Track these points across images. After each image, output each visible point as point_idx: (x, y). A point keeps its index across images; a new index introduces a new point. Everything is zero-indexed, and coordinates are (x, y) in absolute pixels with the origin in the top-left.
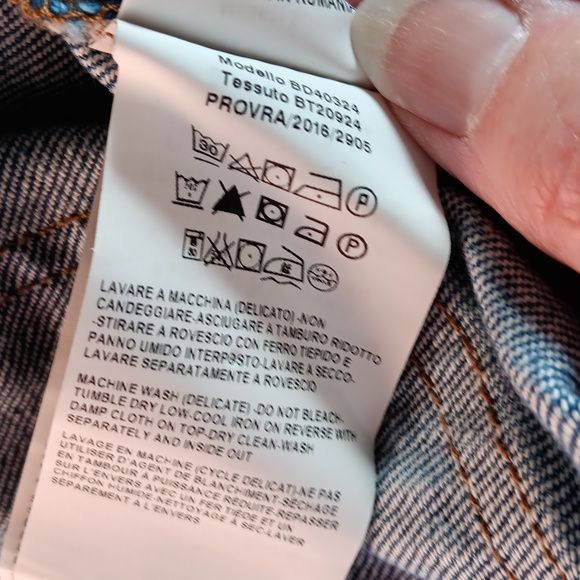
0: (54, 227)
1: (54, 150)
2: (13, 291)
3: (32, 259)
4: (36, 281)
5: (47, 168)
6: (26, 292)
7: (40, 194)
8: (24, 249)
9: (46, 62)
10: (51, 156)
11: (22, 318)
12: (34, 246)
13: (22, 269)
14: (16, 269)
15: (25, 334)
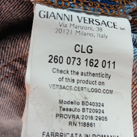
0: (25, 56)
1: (24, 38)
2: (17, 70)
3: (20, 63)
4: (22, 68)
5: (22, 43)
6: (20, 70)
7: (21, 49)
8: (18, 61)
9: (21, 12)
10: (23, 39)
11: (19, 76)
12: (21, 60)
13: (18, 65)
14: (17, 65)
15: (20, 80)
